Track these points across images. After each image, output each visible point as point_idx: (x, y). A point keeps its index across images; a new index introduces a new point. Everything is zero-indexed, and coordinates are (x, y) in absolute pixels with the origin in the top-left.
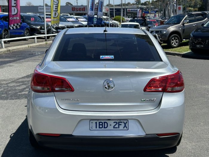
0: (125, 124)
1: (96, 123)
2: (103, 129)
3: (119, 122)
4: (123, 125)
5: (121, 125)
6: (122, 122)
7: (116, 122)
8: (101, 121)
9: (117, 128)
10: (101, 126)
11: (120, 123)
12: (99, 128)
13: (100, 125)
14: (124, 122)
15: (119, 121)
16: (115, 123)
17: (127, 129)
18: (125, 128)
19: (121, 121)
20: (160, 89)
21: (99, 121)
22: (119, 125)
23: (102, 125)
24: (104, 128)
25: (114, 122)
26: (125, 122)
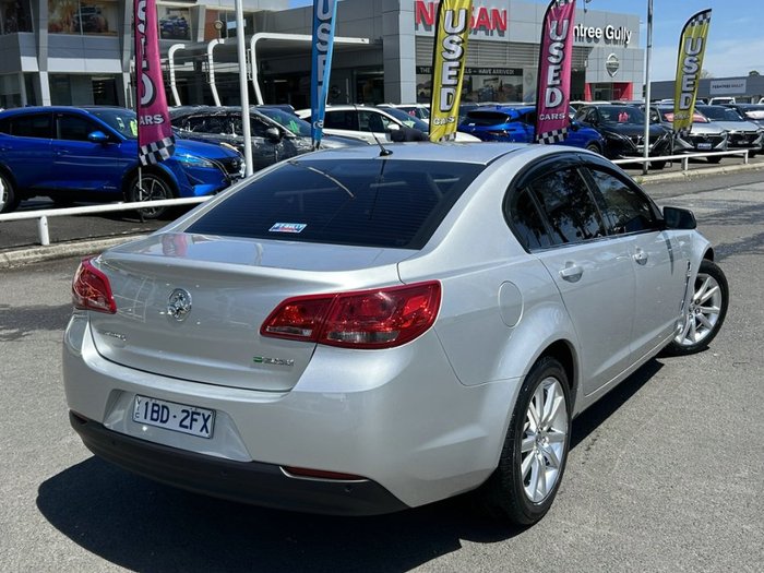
0: (206, 421)
1: (147, 404)
2: (158, 423)
3: (193, 413)
4: (201, 422)
5: (196, 420)
6: (199, 414)
7: (187, 412)
8: (158, 402)
9: (186, 427)
10: (155, 416)
11: (195, 416)
12: (152, 419)
13: (153, 411)
14: (203, 415)
15: (194, 409)
16: (186, 414)
17: (207, 435)
18: (204, 433)
19: (199, 410)
20: (307, 333)
21: (153, 401)
22: (193, 420)
23: (158, 412)
24: (162, 421)
25: (183, 411)
26: (207, 413)
